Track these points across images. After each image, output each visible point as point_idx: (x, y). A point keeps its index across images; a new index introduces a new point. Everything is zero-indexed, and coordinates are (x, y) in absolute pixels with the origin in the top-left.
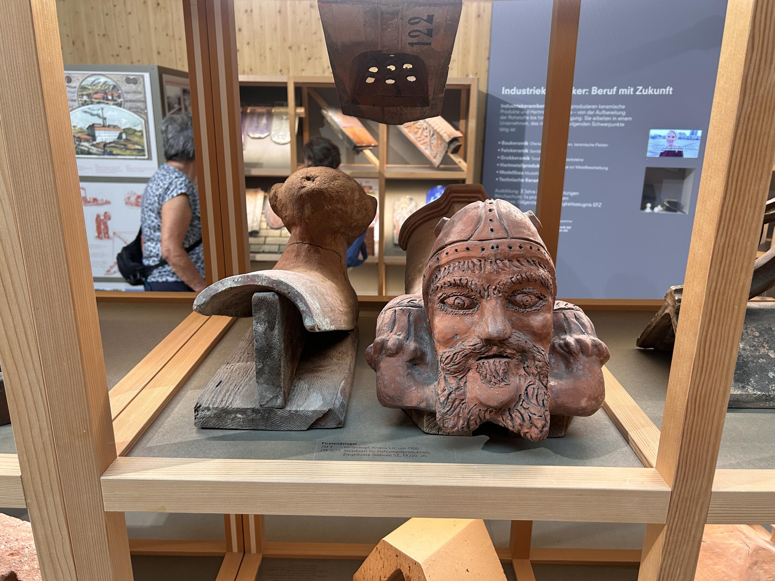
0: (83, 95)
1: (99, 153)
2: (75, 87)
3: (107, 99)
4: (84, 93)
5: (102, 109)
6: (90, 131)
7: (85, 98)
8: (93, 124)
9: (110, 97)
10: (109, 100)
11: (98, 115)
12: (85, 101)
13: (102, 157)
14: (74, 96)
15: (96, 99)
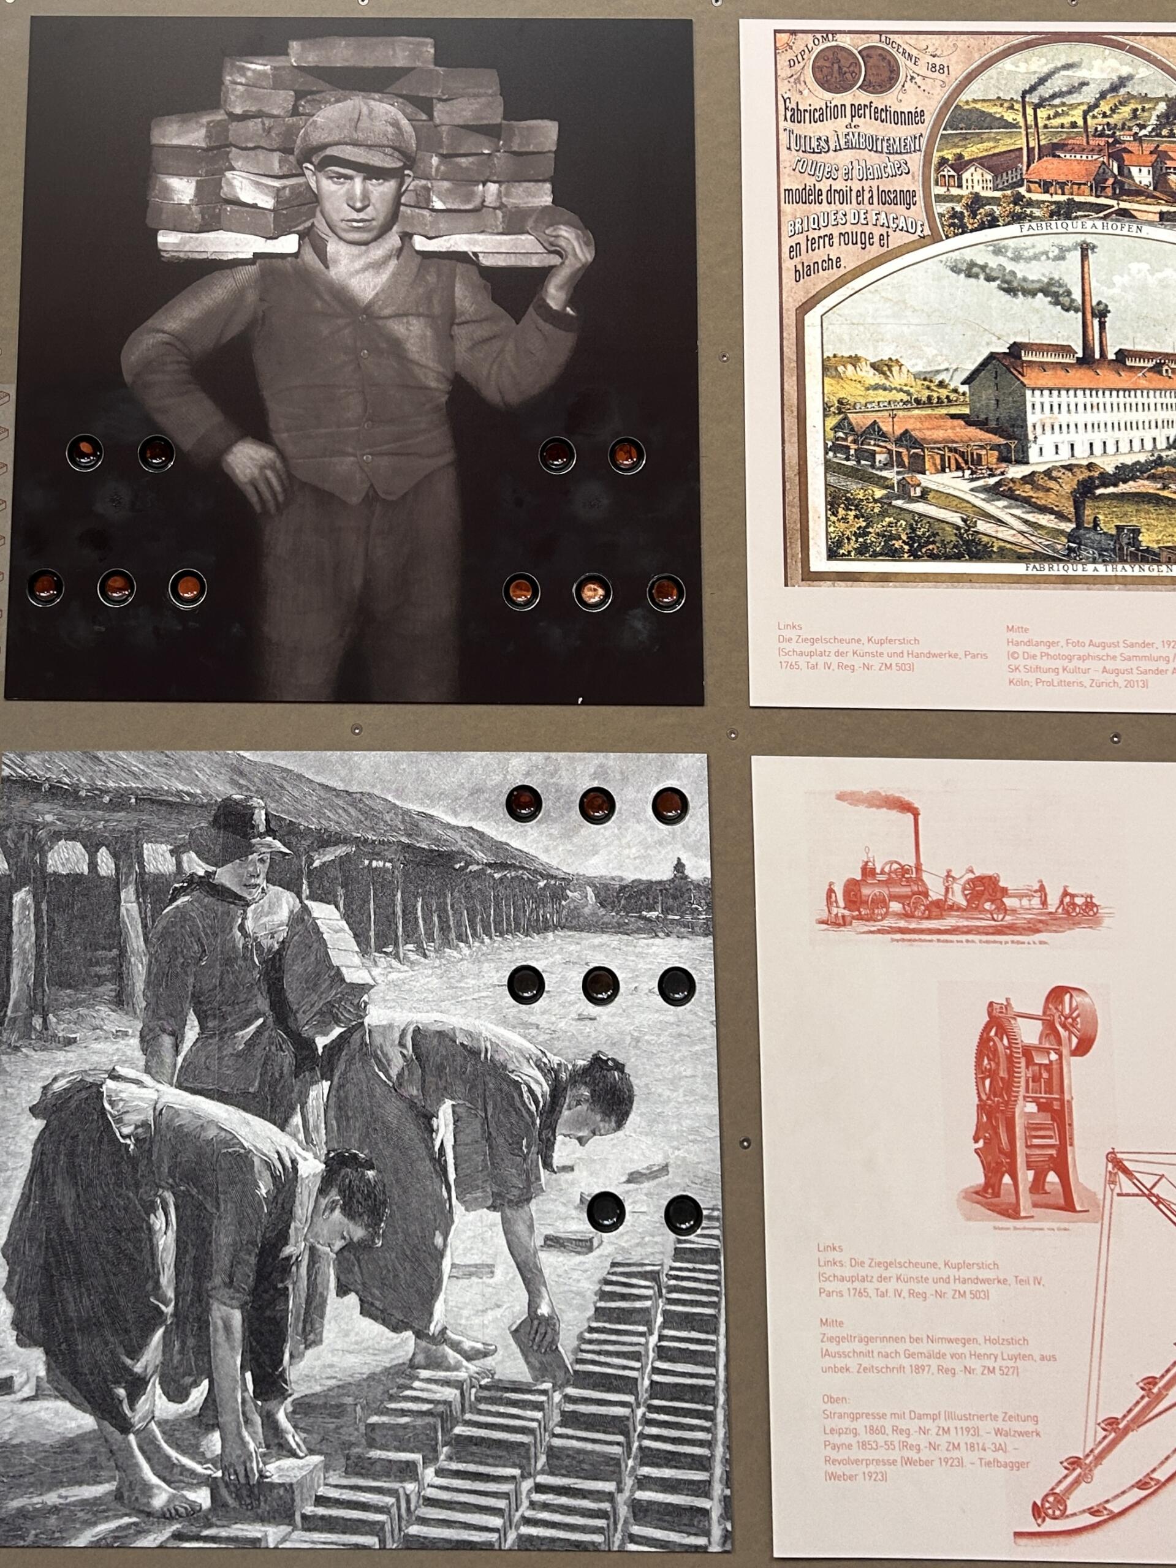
0: (960, 165)
1: (1039, 542)
2: (917, 117)
3: (1125, 189)
4: (972, 151)
5: (1085, 250)
6: (988, 395)
7: (977, 181)
8: (1016, 349)
9: (1143, 177)
10: (1138, 192)
11: (1054, 292)
12: (976, 202)
13: (1058, 569)
14: (902, 170)
15: (1046, 186)
